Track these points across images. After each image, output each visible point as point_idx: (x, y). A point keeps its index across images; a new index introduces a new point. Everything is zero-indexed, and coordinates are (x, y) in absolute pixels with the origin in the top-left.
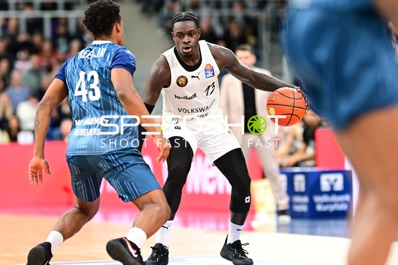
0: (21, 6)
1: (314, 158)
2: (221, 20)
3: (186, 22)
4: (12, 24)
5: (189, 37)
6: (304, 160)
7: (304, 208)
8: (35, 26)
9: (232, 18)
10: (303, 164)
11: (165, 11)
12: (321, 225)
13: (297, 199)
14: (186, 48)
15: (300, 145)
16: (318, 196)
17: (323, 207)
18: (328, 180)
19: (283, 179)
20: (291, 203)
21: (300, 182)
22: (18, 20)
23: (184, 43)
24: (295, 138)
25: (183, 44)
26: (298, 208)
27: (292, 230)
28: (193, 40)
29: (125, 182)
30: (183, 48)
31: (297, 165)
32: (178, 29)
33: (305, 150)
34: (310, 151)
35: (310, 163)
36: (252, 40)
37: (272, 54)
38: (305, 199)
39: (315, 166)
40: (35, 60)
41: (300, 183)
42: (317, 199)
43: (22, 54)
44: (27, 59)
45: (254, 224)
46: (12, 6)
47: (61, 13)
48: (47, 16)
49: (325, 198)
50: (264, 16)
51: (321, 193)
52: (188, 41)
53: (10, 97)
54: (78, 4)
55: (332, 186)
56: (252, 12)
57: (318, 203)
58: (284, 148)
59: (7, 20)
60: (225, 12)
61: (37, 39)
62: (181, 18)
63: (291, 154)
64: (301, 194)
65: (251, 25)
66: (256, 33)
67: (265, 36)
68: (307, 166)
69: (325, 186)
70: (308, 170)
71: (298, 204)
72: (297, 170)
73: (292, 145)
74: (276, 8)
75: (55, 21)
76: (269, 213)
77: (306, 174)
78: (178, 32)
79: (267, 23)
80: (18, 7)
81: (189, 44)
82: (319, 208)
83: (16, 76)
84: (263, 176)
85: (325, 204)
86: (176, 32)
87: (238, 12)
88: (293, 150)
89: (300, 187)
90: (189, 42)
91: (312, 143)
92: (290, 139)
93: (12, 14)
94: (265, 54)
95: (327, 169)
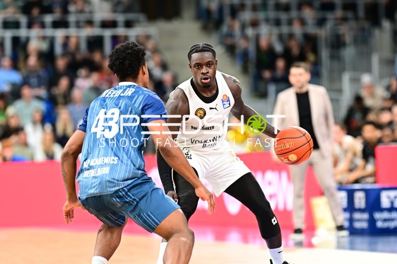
0: (81, 24)
1: (374, 174)
2: (281, 38)
3: (204, 53)
4: (73, 41)
5: (208, 68)
6: (364, 177)
7: (365, 225)
8: (95, 43)
9: (291, 36)
10: (363, 181)
11: (225, 29)
12: (382, 241)
13: (357, 216)
14: (205, 79)
15: (360, 162)
16: (378, 213)
17: (383, 223)
18: (389, 197)
19: (343, 195)
20: (351, 220)
21: (360, 198)
22: (78, 38)
23: (202, 73)
24: (355, 154)
25: (201, 75)
26: (358, 225)
27: (352, 247)
28: (211, 71)
29: (142, 214)
30: (201, 79)
31: (357, 181)
32: (196, 60)
33: (364, 168)
34: (370, 168)
35: (371, 180)
36: (311, 57)
37: (331, 71)
38: (366, 216)
39: (375, 182)
40: (95, 77)
41: (360, 200)
42: (377, 215)
43: (83, 72)
44: (87, 77)
45: (314, 241)
46: (72, 24)
47: (121, 31)
48: (107, 33)
49: (386, 215)
50: (323, 33)
51: (382, 210)
52: (206, 72)
53: (71, 114)
54: (138, 21)
55: (392, 203)
56: (312, 30)
57: (378, 220)
58: (343, 165)
59: (67, 38)
60: (285, 29)
61: (97, 57)
62: (199, 49)
63: (351, 170)
64: (361, 210)
65: (311, 42)
66: (315, 50)
67: (325, 53)
68: (367, 183)
69: (385, 202)
70: (368, 187)
71: (359, 220)
72: (357, 186)
73: (352, 162)
74: (336, 25)
75: (115, 39)
76: (329, 230)
77: (366, 191)
78: (196, 63)
79: (326, 40)
80: (78, 25)
81: (208, 74)
82: (380, 224)
83: (77, 93)
84: (322, 194)
85: (385, 220)
86: (194, 63)
87: (297, 29)
88: (353, 166)
89: (360, 203)
90: (208, 73)
91: (371, 160)
92: (350, 155)
93: (72, 31)
94: (325, 71)
95: (387, 186)
